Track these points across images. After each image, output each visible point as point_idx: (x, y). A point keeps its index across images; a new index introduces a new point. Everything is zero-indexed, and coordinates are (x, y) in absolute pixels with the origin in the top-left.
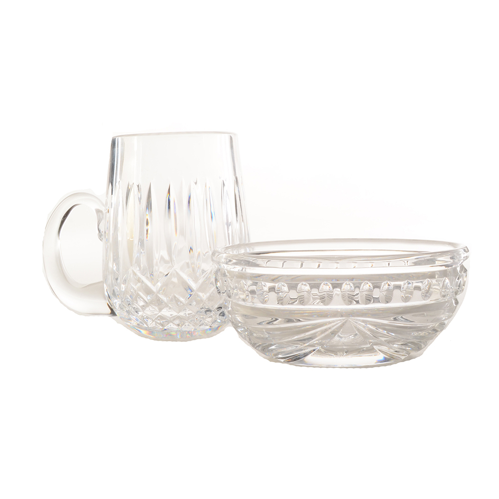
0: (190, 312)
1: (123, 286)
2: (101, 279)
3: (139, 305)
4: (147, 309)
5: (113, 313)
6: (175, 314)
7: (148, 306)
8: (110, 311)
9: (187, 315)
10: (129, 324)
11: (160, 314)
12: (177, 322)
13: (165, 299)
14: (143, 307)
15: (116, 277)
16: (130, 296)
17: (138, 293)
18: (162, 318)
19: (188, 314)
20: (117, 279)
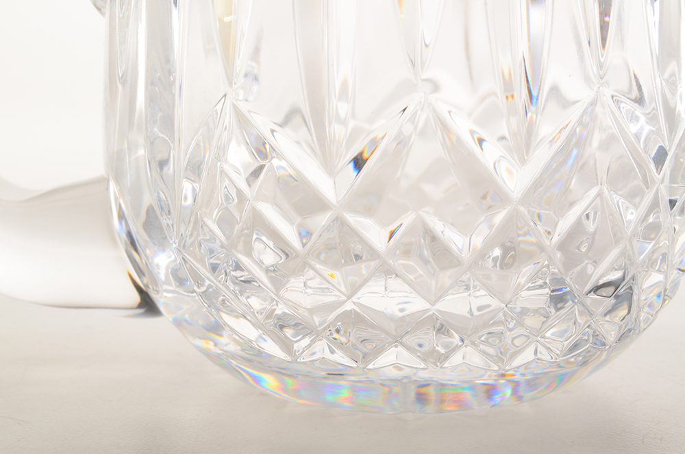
0: (486, 300)
1: (187, 187)
2: (96, 167)
3: (260, 263)
4: (295, 283)
5: (148, 305)
6: (417, 305)
7: (299, 271)
8: (136, 298)
9: (476, 313)
10: (211, 345)
11: (348, 306)
12: (429, 338)
13: (375, 234)
14: (278, 276)
15: (159, 157)
16: (220, 222)
17: (254, 209)
18: (355, 319)
19: (480, 309)
20: (162, 164)
